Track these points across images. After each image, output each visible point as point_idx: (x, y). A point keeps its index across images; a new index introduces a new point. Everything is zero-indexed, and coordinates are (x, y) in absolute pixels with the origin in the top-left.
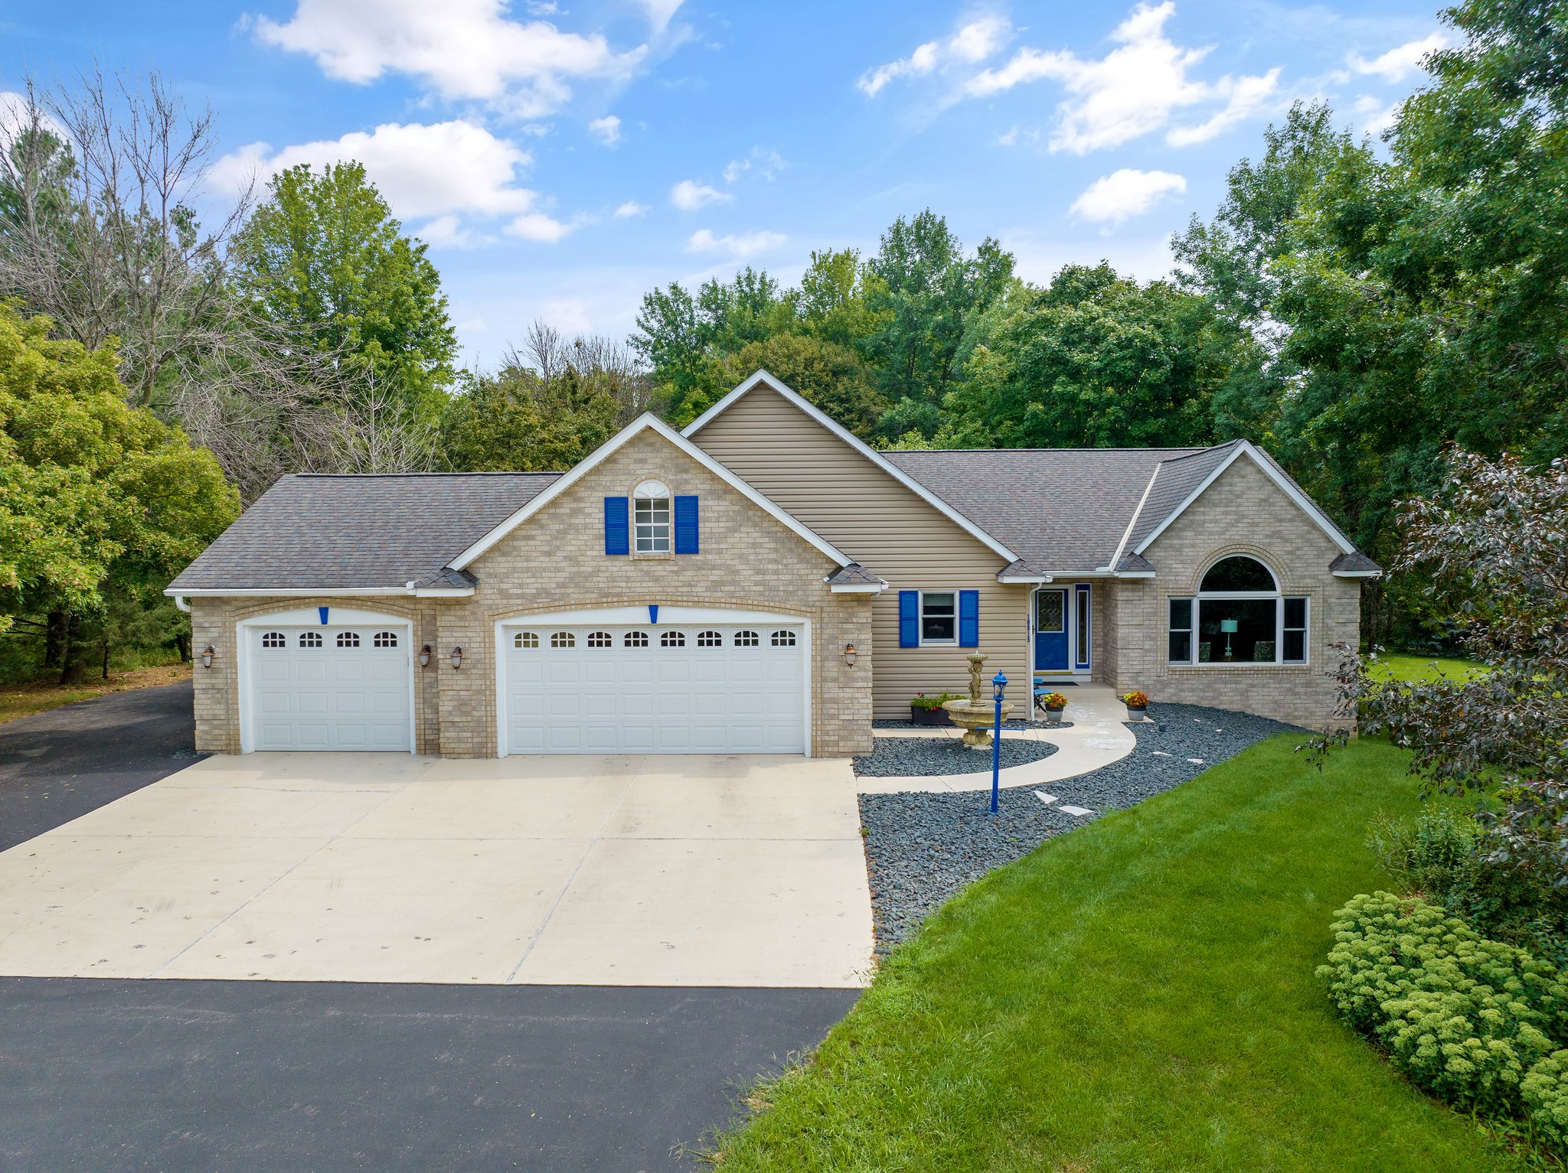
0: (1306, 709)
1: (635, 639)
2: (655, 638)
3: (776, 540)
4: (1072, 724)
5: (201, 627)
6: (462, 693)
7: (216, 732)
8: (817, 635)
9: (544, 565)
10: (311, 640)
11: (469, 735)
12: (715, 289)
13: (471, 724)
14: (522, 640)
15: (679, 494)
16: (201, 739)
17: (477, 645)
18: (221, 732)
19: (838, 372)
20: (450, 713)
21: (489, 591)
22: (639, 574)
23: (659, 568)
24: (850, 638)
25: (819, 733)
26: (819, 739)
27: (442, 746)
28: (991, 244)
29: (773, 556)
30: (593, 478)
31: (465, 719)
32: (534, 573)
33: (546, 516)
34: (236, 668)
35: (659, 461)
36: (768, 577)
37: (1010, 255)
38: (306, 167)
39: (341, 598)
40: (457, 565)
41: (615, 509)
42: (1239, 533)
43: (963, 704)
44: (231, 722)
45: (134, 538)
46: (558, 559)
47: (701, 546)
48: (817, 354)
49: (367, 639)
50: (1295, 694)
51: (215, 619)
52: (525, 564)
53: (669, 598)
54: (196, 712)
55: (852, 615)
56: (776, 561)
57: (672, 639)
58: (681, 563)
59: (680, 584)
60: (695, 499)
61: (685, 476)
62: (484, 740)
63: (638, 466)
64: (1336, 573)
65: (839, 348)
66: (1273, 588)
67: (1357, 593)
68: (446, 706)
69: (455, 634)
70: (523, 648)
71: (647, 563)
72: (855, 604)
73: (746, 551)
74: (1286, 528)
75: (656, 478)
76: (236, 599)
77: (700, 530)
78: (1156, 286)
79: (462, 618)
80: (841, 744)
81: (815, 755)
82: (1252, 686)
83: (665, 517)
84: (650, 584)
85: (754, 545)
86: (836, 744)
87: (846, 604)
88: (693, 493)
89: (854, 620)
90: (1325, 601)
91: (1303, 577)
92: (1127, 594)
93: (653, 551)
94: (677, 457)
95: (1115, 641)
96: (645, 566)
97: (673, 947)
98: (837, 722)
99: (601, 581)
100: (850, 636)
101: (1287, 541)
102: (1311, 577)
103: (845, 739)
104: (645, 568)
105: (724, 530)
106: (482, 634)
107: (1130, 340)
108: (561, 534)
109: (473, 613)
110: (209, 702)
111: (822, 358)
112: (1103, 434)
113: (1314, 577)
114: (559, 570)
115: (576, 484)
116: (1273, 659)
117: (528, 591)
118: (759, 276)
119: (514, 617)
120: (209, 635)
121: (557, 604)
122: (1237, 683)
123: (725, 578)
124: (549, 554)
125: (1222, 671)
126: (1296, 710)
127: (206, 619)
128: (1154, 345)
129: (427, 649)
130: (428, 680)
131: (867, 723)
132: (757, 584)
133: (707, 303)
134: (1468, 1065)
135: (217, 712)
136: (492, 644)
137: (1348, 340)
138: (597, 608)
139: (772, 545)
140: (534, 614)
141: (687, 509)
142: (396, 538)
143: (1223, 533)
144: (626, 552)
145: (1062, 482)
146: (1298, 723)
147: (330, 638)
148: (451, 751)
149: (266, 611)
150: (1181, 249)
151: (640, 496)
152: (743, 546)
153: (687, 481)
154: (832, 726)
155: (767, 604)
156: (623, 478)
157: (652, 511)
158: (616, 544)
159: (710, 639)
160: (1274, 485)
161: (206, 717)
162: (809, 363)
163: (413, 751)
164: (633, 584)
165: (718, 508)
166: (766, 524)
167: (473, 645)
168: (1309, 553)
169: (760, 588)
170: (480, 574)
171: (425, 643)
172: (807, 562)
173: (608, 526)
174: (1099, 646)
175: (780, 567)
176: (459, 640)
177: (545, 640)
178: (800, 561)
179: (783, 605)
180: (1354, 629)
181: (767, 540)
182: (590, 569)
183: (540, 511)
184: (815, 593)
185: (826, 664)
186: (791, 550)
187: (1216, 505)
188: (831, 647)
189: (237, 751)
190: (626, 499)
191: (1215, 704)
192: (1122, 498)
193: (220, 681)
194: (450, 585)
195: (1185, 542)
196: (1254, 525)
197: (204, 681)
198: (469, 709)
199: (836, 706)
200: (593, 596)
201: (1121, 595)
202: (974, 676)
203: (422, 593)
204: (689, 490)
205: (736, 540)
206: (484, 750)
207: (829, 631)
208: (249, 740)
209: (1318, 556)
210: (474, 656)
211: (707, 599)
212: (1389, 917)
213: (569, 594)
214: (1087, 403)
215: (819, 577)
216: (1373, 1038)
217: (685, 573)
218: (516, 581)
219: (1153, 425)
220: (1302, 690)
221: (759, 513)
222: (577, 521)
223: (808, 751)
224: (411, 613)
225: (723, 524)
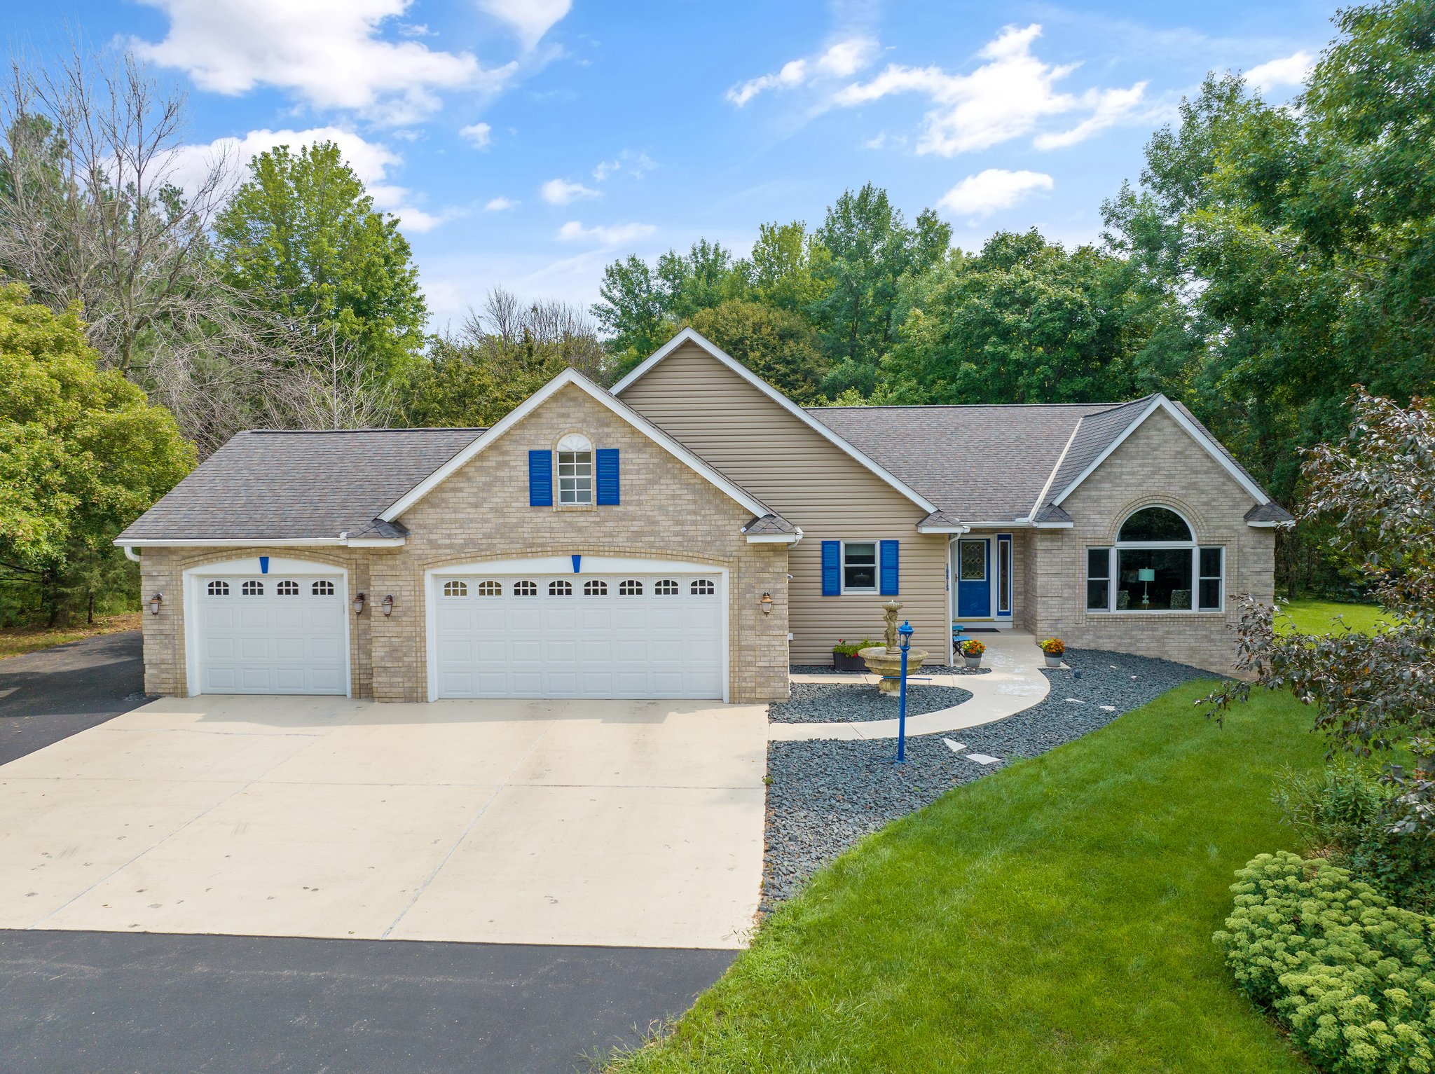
0: (1222, 656)
1: (560, 588)
2: (578, 586)
3: (694, 492)
4: (990, 670)
5: (150, 576)
6: (393, 639)
7: (164, 676)
8: (735, 584)
9: (471, 516)
10: (252, 588)
11: (400, 680)
12: (672, 260)
13: (402, 669)
14: (452, 588)
15: (601, 447)
16: (150, 682)
17: (408, 593)
18: (169, 676)
19: (784, 336)
20: (382, 659)
21: (419, 542)
22: (562, 525)
23: (582, 519)
24: (766, 587)
25: (737, 680)
26: (736, 685)
27: (375, 690)
28: (929, 215)
29: (692, 507)
30: (518, 432)
31: (396, 664)
32: (462, 524)
33: (473, 469)
34: (183, 615)
35: (581, 415)
36: (687, 528)
37: (947, 225)
38: (285, 148)
39: (280, 548)
40: (388, 516)
41: (539, 462)
43: (879, 651)
44: (178, 666)
45: (91, 491)
46: (484, 510)
47: (622, 498)
48: (765, 319)
49: (305, 587)
50: (1212, 641)
51: (162, 568)
52: (453, 516)
53: (592, 548)
54: (145, 657)
55: (768, 565)
56: (694, 513)
57: (596, 588)
58: (602, 514)
59: (602, 534)
60: (616, 452)
61: (606, 430)
62: (415, 685)
63: (562, 420)
64: (1251, 524)
65: (785, 313)
66: (1190, 539)
67: (1271, 542)
68: (378, 652)
69: (387, 583)
70: (452, 596)
71: (570, 514)
72: (771, 554)
73: (665, 503)
74: (1202, 480)
75: (580, 431)
76: (182, 549)
77: (621, 482)
78: (1083, 251)
79: (392, 568)
80: (759, 690)
81: (734, 701)
82: (1168, 633)
83: (587, 470)
85: (673, 497)
86: (753, 690)
87: (762, 554)
88: (614, 447)
89: (771, 570)
90: (1240, 550)
91: (1219, 527)
92: (1045, 544)
93: (576, 503)
94: (599, 412)
95: (1034, 590)
96: (568, 517)
97: (556, 901)
98: (754, 669)
99: (526, 532)
100: (767, 585)
101: (1203, 492)
102: (1226, 527)
103: (761, 685)
104: (568, 519)
105: (644, 482)
106: (412, 583)
107: (1060, 303)
108: (487, 487)
109: (404, 563)
110: (157, 647)
111: (770, 322)
112: (1033, 392)
113: (1229, 528)
114: (486, 521)
115: (501, 438)
116: (1189, 607)
117: (456, 541)
118: (713, 247)
119: (443, 566)
120: (157, 583)
121: (483, 553)
123: (645, 529)
124: (476, 506)
125: (1139, 618)
126: (1211, 656)
127: (155, 568)
128: (1081, 306)
129: (362, 597)
130: (363, 627)
131: (783, 669)
132: (676, 534)
133: (665, 273)
134: (1372, 1051)
135: (165, 657)
136: (422, 592)
137: (1263, 293)
138: (522, 558)
139: (690, 497)
140: (462, 563)
141: (608, 461)
142: (336, 491)
143: (1140, 485)
144: (549, 503)
145: (987, 436)
146: (1213, 669)
147: (270, 587)
148: (383, 695)
149: (210, 561)
150: (1111, 215)
151: (563, 449)
153: (608, 435)
154: (749, 673)
155: (685, 553)
156: (545, 432)
157: (575, 464)
158: (540, 496)
159: (631, 587)
160: (1189, 438)
161: (154, 662)
162: (757, 328)
163: (349, 695)
164: (557, 535)
165: (639, 461)
166: (685, 476)
167: (403, 593)
168: (1225, 504)
169: (680, 539)
170: (410, 525)
172: (725, 513)
173: (532, 478)
174: (1020, 594)
175: (699, 518)
176: (390, 588)
177: (473, 589)
178: (719, 511)
179: (701, 555)
180: (1269, 578)
181: (686, 491)
182: (515, 520)
183: (467, 464)
184: (733, 543)
185: (744, 612)
186: (709, 502)
187: (1133, 458)
188: (748, 596)
189: (184, 694)
190: (550, 452)
191: (1132, 650)
192: (1043, 452)
193: (167, 627)
194: (379, 536)
195: (1103, 493)
197: (152, 627)
198: (400, 654)
199: (753, 653)
200: (519, 546)
201: (1040, 545)
202: (889, 624)
203: (353, 544)
204: (611, 444)
206: (414, 695)
207: (746, 580)
208: (195, 684)
209: (1233, 507)
210: (405, 604)
211: (628, 549)
212: (1291, 880)
213: (495, 545)
214: (1017, 362)
215: (736, 528)
216: (1271, 1012)
217: (607, 524)
218: (444, 531)
219: (1079, 384)
220: (1218, 637)
221: (678, 466)
222: (502, 474)
223: (726, 697)
224: (346, 563)
225: (643, 477)
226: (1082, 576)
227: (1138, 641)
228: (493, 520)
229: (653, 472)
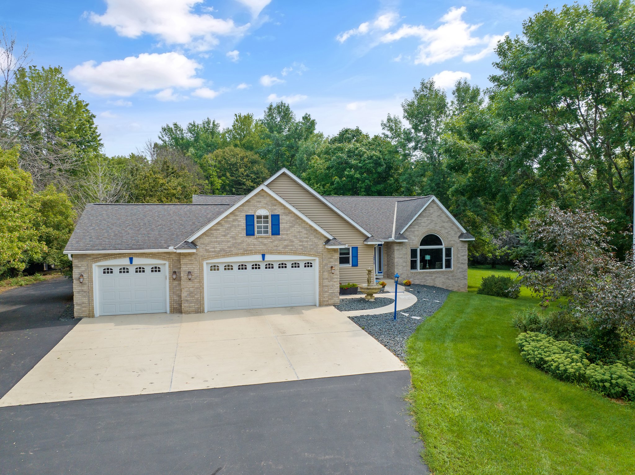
0: (452, 284)
1: (256, 266)
2: (263, 266)
3: (307, 230)
4: (389, 292)
5: (77, 266)
6: (191, 289)
7: (84, 309)
8: (320, 264)
9: (223, 240)
10: (124, 270)
11: (193, 304)
12: (194, 125)
13: (194, 300)
14: (213, 268)
15: (273, 214)
16: (76, 312)
17: (197, 270)
18: (86, 309)
19: (254, 162)
20: (186, 297)
21: (202, 250)
22: (258, 243)
23: (266, 240)
24: (332, 264)
25: (322, 298)
26: (321, 300)
27: (183, 309)
28: (307, 116)
29: (306, 236)
30: (241, 208)
31: (192, 299)
32: (219, 243)
33: (224, 222)
34: (92, 283)
35: (265, 202)
36: (304, 243)
37: (314, 120)
39: (139, 254)
40: (190, 240)
41: (250, 219)
42: (431, 226)
43: (365, 285)
44: (91, 305)
46: (228, 237)
47: (280, 233)
48: (245, 155)
49: (148, 269)
50: (449, 279)
51: (83, 263)
52: (215, 240)
53: (269, 251)
54: (74, 301)
55: (333, 256)
56: (307, 238)
57: (269, 266)
58: (273, 239)
59: (273, 246)
60: (279, 215)
61: (275, 207)
62: (199, 306)
63: (258, 203)
64: (461, 239)
65: (252, 153)
66: (442, 245)
67: (467, 246)
68: (184, 294)
69: (188, 267)
70: (213, 271)
72: (334, 252)
73: (296, 234)
74: (446, 225)
75: (265, 208)
76: (93, 255)
77: (280, 227)
78: (376, 137)
79: (191, 260)
80: (329, 301)
81: (321, 305)
82: (436, 277)
83: (267, 222)
84: (262, 246)
85: (299, 232)
86: (327, 301)
87: (331, 252)
88: (278, 213)
90: (457, 248)
91: (451, 241)
93: (263, 234)
94: (273, 200)
95: (393, 263)
96: (260, 240)
97: (339, 365)
98: (328, 293)
99: (244, 246)
100: (332, 263)
101: (446, 229)
102: (453, 241)
103: (330, 299)
105: (289, 227)
106: (199, 266)
107: (372, 157)
108: (229, 228)
109: (195, 258)
110: (80, 297)
111: (247, 157)
113: (454, 241)
114: (228, 242)
115: (235, 210)
116: (442, 268)
117: (217, 250)
118: (212, 122)
119: (211, 259)
120: (81, 269)
121: (228, 254)
122: (432, 276)
123: (289, 244)
124: (225, 236)
125: (427, 272)
126: (449, 285)
127: (80, 263)
129: (176, 272)
130: (175, 284)
131: (338, 293)
132: (300, 246)
135: (84, 301)
136: (203, 269)
137: (466, 163)
138: (243, 255)
139: (305, 232)
140: (219, 258)
141: (276, 219)
143: (427, 226)
144: (253, 234)
146: (450, 289)
147: (132, 269)
148: (186, 311)
149: (106, 259)
150: (384, 126)
151: (258, 214)
152: (295, 232)
153: (275, 209)
154: (326, 295)
155: (304, 253)
156: (251, 208)
157: (263, 220)
158: (250, 232)
159: (283, 266)
160: (442, 210)
161: (79, 303)
162: (242, 159)
163: (168, 312)
164: (256, 247)
165: (287, 219)
166: (303, 225)
167: (195, 270)
168: (452, 233)
169: (302, 247)
170: (198, 244)
171: (174, 270)
172: (317, 238)
173: (247, 225)
175: (308, 240)
176: (190, 269)
177: (222, 268)
178: (315, 237)
179: (309, 253)
180: (466, 258)
181: (304, 230)
182: (240, 241)
183: (221, 220)
184: (320, 249)
185: (324, 273)
186: (312, 234)
187: (424, 217)
188: (326, 267)
189: (93, 316)
190: (253, 215)
191: (425, 284)
192: (388, 214)
193: (85, 288)
194: (188, 248)
195: (416, 229)
196: (436, 224)
197: (78, 288)
198: (193, 295)
199: (327, 288)
200: (241, 251)
201: (396, 248)
202: (369, 276)
203: (179, 251)
204: (276, 212)
205: (293, 230)
206: (200, 311)
207: (325, 262)
208: (97, 313)
209: (455, 234)
210: (196, 275)
211: (283, 252)
213: (232, 251)
214: (357, 179)
215: (322, 243)
217: (275, 242)
218: (212, 246)
220: (451, 278)
221: (301, 221)
222: (235, 223)
223: (318, 304)
224: (168, 259)
225: (288, 225)
226: (409, 258)
227: (427, 280)
228: (232, 241)
229: (292, 223)
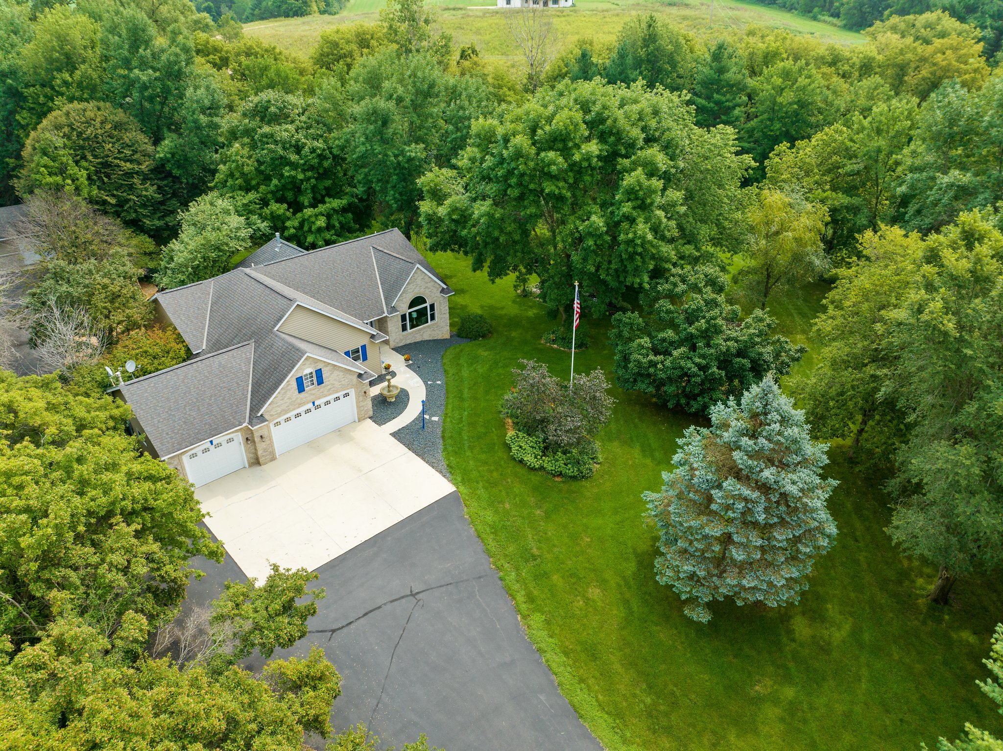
1: (308, 411)
2: (313, 409)
3: (343, 372)
4: (396, 373)
6: (264, 447)
8: (356, 392)
10: (206, 451)
11: (268, 456)
13: (268, 453)
14: (277, 424)
15: (316, 369)
20: (261, 452)
22: (308, 395)
23: (314, 391)
24: (364, 390)
25: (360, 415)
27: (260, 462)
29: (343, 376)
30: (292, 377)
34: (185, 470)
35: (309, 364)
36: (342, 382)
40: (259, 414)
41: (300, 380)
42: (416, 291)
47: (324, 381)
49: (224, 443)
50: (434, 330)
53: (317, 397)
57: (319, 407)
58: (319, 387)
59: (320, 393)
62: (273, 456)
63: (305, 367)
64: (443, 295)
66: (426, 303)
70: (277, 427)
71: (310, 391)
75: (310, 368)
77: (323, 377)
81: (359, 421)
82: (423, 332)
83: (313, 377)
84: (312, 396)
85: (337, 376)
86: (364, 417)
89: (365, 385)
90: (439, 302)
91: (434, 297)
92: (390, 319)
93: (311, 387)
94: (314, 360)
98: (364, 411)
99: (299, 401)
101: (429, 288)
103: (366, 415)
105: (329, 375)
106: (267, 429)
108: (285, 393)
114: (286, 403)
116: (428, 322)
117: (279, 412)
119: (274, 420)
122: (420, 332)
123: (332, 387)
124: (283, 400)
125: (415, 330)
126: (435, 335)
130: (250, 447)
132: (340, 385)
136: (270, 428)
138: (297, 408)
140: (280, 417)
141: (319, 373)
143: (413, 291)
144: (304, 390)
146: (437, 339)
147: (212, 447)
148: (263, 462)
151: (306, 374)
153: (317, 366)
155: (340, 388)
156: (301, 372)
157: (309, 376)
158: (301, 389)
159: (327, 403)
160: (425, 275)
163: (247, 466)
164: (307, 398)
165: (327, 369)
166: (340, 369)
167: (265, 433)
171: (247, 438)
173: (298, 385)
175: (345, 378)
176: (261, 433)
177: (283, 422)
178: (351, 376)
179: (345, 387)
180: (447, 308)
181: (340, 373)
182: (295, 400)
184: (355, 382)
185: (358, 398)
187: (411, 284)
188: (359, 393)
190: (301, 376)
191: (415, 341)
194: (262, 422)
195: (404, 297)
196: (420, 286)
198: (267, 450)
199: (363, 408)
200: (295, 406)
203: (255, 428)
204: (319, 368)
205: (332, 376)
206: (273, 459)
209: (437, 291)
210: (266, 436)
211: (326, 394)
213: (289, 408)
215: (355, 377)
217: (321, 389)
218: (274, 410)
220: (436, 328)
221: (338, 367)
226: (400, 324)
227: (415, 337)
228: (289, 402)
229: (331, 371)
